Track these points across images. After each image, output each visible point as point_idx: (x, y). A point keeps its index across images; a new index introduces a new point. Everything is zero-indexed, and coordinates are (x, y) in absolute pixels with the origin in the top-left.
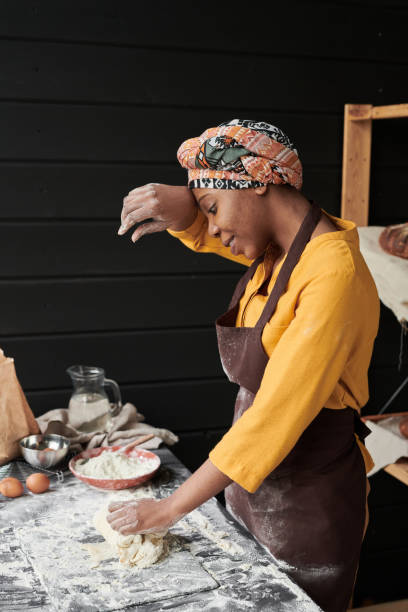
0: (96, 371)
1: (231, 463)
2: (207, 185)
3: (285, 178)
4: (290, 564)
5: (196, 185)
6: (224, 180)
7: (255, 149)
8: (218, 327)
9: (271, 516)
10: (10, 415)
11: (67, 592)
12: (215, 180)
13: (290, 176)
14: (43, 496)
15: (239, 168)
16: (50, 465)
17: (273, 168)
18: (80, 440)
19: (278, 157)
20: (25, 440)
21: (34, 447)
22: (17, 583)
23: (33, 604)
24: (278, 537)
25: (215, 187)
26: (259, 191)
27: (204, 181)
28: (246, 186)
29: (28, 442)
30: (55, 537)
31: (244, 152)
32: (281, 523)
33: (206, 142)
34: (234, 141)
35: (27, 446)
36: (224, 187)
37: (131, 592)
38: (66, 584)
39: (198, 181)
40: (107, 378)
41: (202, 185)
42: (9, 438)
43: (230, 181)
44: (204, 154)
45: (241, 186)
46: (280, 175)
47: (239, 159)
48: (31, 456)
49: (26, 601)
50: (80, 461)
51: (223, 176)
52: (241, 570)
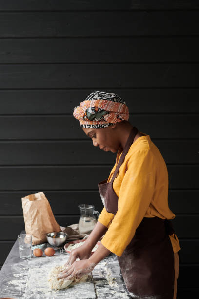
0: (91, 207)
1: (111, 245)
2: (89, 127)
3: (123, 119)
4: (135, 294)
5: (84, 127)
6: (97, 125)
7: (108, 110)
8: (99, 185)
9: (128, 272)
10: (43, 223)
11: (33, 292)
12: (93, 125)
13: (125, 118)
14: (50, 258)
15: (103, 119)
16: (58, 245)
17: (118, 117)
18: (79, 236)
19: (118, 111)
20: (49, 234)
21: (52, 237)
22: (16, 288)
23: (18, 296)
24: (129, 282)
25: (93, 128)
26: (113, 127)
27: (88, 125)
28: (107, 126)
29: (50, 235)
30: (43, 273)
31: (104, 113)
32: (131, 275)
33: (86, 111)
34: (99, 109)
35: (50, 236)
36: (98, 128)
37: (58, 296)
38: (34, 290)
39: (85, 125)
40: (95, 210)
41: (87, 127)
42: (42, 232)
43: (100, 125)
44: (87, 117)
45: (105, 127)
46: (121, 119)
47: (103, 117)
48: (51, 240)
49: (15, 294)
50: (72, 244)
51: (96, 123)
52: (110, 294)
